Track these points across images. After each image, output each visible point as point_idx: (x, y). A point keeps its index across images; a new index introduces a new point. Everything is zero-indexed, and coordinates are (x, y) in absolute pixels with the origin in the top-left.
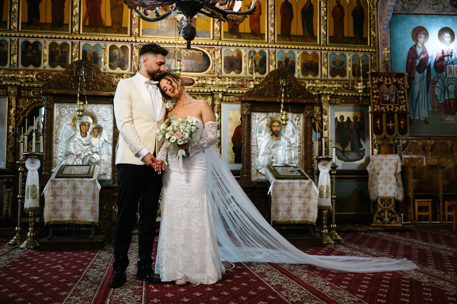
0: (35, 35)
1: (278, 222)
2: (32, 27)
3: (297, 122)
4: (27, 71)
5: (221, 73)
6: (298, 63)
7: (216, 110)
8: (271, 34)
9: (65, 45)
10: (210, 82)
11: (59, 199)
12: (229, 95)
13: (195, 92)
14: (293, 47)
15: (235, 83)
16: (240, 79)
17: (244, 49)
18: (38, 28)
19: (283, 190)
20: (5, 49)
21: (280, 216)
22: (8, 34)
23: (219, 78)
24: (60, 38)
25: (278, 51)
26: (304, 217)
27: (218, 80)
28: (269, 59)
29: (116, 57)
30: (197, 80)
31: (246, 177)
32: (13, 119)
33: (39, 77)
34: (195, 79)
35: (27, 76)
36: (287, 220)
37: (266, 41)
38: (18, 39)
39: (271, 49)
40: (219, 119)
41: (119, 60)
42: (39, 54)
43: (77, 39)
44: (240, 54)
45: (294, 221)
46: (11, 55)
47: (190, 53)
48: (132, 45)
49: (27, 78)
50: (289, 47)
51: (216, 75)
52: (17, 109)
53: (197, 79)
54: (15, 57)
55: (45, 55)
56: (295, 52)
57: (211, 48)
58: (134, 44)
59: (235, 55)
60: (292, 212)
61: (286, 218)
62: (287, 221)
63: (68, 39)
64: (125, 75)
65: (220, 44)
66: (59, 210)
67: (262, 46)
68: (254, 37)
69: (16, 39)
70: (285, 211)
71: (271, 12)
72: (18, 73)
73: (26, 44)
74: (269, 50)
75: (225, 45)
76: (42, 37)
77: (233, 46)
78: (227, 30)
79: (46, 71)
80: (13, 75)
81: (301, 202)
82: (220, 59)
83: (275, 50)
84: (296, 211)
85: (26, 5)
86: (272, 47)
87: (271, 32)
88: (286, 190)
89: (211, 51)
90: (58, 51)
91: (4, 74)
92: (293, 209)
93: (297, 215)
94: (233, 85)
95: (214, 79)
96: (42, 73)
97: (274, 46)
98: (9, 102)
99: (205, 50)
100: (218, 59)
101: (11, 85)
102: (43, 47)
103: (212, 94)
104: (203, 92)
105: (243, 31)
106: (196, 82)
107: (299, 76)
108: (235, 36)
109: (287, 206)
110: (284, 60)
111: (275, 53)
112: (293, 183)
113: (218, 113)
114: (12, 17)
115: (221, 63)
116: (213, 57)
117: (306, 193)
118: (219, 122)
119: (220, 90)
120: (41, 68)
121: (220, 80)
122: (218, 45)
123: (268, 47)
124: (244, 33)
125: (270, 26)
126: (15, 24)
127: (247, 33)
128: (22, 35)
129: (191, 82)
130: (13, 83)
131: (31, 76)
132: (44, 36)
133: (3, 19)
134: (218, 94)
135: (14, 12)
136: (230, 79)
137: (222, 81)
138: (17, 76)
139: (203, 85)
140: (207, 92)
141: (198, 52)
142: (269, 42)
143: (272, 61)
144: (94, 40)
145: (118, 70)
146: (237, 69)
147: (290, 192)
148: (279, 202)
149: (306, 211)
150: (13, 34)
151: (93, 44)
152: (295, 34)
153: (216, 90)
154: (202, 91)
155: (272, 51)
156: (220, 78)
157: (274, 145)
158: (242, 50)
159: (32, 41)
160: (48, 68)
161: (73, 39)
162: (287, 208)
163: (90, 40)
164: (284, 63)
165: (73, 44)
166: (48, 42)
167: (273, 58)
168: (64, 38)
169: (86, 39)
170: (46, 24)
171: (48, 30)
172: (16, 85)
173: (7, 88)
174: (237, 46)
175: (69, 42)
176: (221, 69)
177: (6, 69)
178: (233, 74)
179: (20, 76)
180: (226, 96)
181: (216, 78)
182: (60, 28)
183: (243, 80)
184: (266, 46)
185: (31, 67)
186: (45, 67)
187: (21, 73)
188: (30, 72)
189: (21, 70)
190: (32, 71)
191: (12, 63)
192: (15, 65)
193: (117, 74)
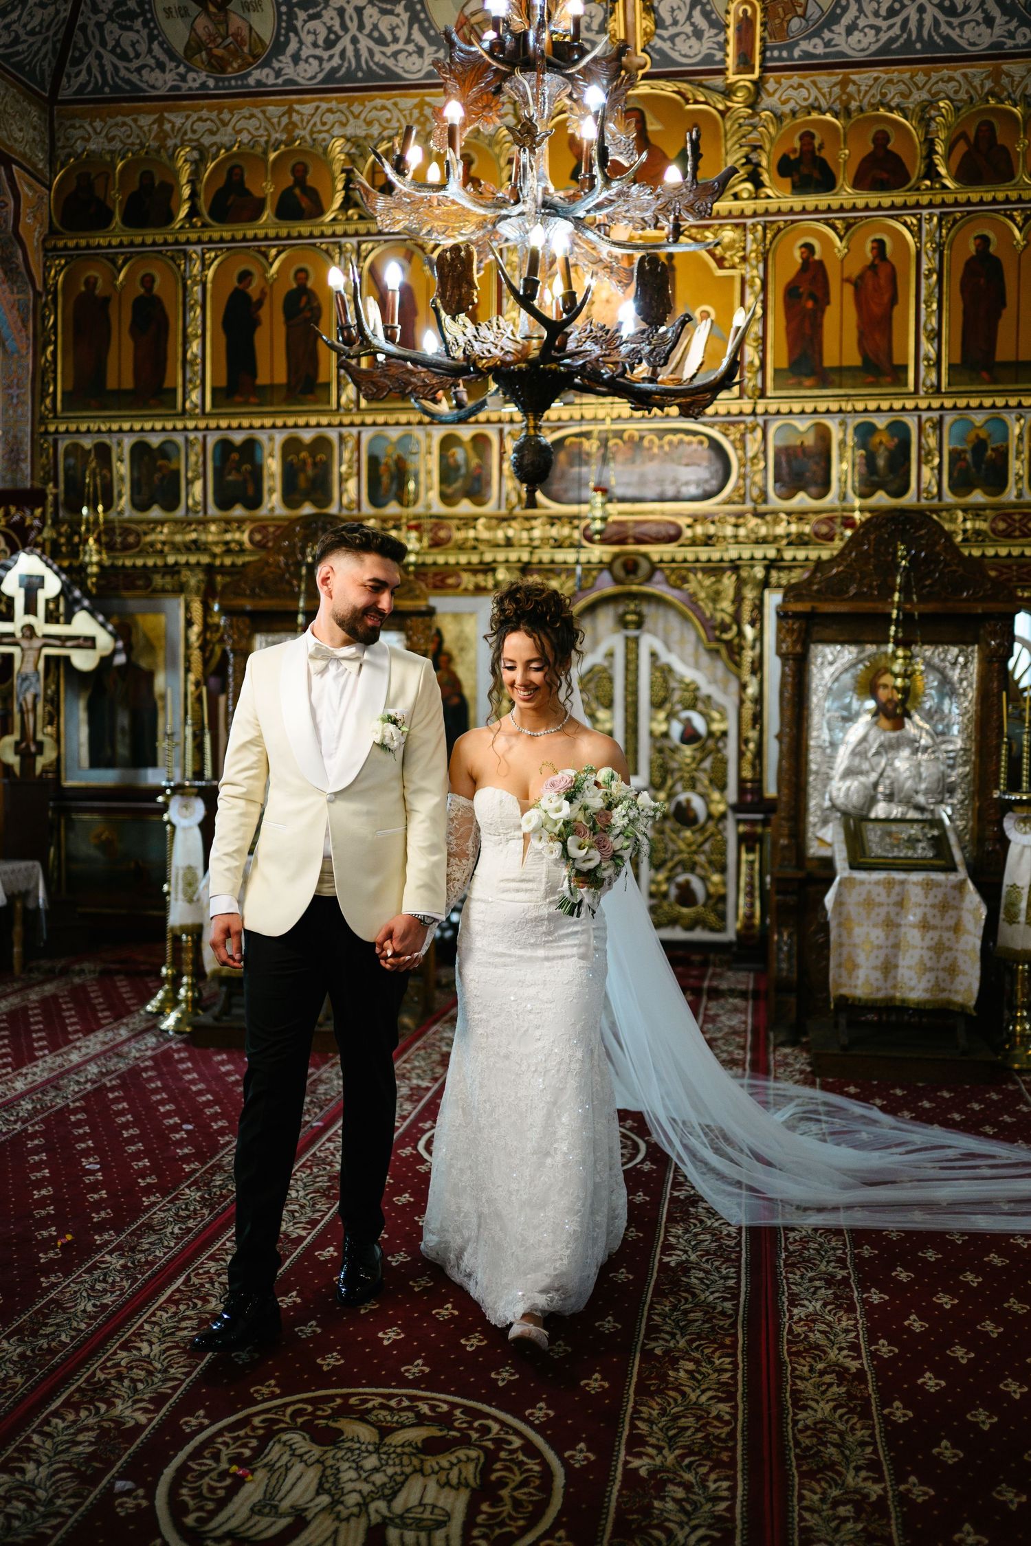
0: (246, 423)
1: (854, 999)
2: (238, 399)
3: (958, 671)
4: (228, 522)
5: (765, 501)
6: (1019, 453)
7: (746, 615)
8: (929, 366)
9: (322, 443)
10: (729, 531)
12: (790, 568)
13: (685, 561)
14: (1000, 402)
15: (807, 529)
16: (824, 515)
17: (837, 421)
18: (252, 400)
19: (869, 903)
20: (173, 466)
21: (860, 982)
22: (180, 425)
23: (757, 514)
24: (307, 426)
25: (949, 419)
26: (937, 987)
27: (753, 522)
28: (920, 447)
29: (457, 468)
30: (689, 526)
31: (785, 847)
32: (196, 655)
33: (258, 537)
34: (683, 522)
35: (228, 537)
36: (880, 995)
37: (911, 388)
38: (205, 437)
39: (925, 415)
40: (755, 640)
41: (466, 477)
42: (257, 474)
43: (352, 425)
44: (823, 435)
45: (903, 1001)
46: (190, 482)
47: (670, 443)
48: (501, 431)
49: (227, 543)
50: (988, 402)
51: (749, 506)
52: (206, 627)
53: (689, 521)
54: (198, 487)
55: (272, 476)
56: (1010, 418)
57: (733, 423)
58: (507, 428)
59: (810, 440)
60: (901, 971)
61: (878, 989)
62: (882, 1000)
63: (329, 425)
64: (482, 521)
65: (760, 409)
67: (897, 405)
68: (871, 379)
69: (200, 435)
70: (875, 968)
71: (930, 295)
72: (207, 531)
73: (225, 446)
74: (920, 417)
75: (778, 413)
76: (262, 427)
77: (803, 412)
78: (784, 364)
79: (274, 519)
80: (194, 536)
81: (928, 943)
82: (761, 456)
83: (941, 417)
84: (909, 968)
85: (223, 340)
86: (929, 408)
87: (928, 359)
88: (880, 905)
89: (735, 433)
90: (304, 462)
91: (172, 533)
92: (901, 963)
93: (913, 983)
94: (800, 535)
95: (741, 521)
96: (265, 527)
97: (936, 404)
98: (188, 609)
99: (715, 433)
100: (755, 457)
101: (187, 564)
102: (266, 452)
103: (735, 566)
104: (709, 561)
105: (836, 363)
106: (688, 533)
107: (1020, 495)
108: (807, 382)
109: (882, 954)
110: (968, 447)
111: (938, 425)
112: (903, 882)
113: (753, 624)
114: (189, 375)
115: (766, 468)
116: (740, 453)
117: (947, 916)
118: (757, 650)
119: (759, 554)
120: (263, 512)
121: (759, 521)
122: (754, 413)
123: (917, 409)
124: (840, 370)
125: (923, 339)
126: (195, 396)
127: (850, 369)
128: (213, 424)
129: (672, 531)
130: (193, 559)
131: (237, 536)
132: (268, 422)
133: (167, 384)
134: (752, 567)
135: (193, 363)
136: (793, 518)
137: (767, 523)
138: (203, 537)
139: (708, 541)
140: (721, 560)
141: (695, 439)
142: (922, 393)
143: (929, 453)
144: (397, 424)
145: (465, 507)
146: (816, 484)
147: (893, 910)
148: (857, 941)
149: (944, 969)
150: (191, 424)
151: (394, 434)
152: (1010, 357)
153: (746, 555)
154: (703, 557)
155: (929, 419)
156: (761, 515)
157: (881, 745)
158: (832, 424)
159: (238, 438)
160: (281, 511)
161: (341, 425)
162: (881, 959)
163: (386, 424)
164: (969, 456)
165: (341, 438)
166: (280, 437)
167: (932, 442)
168: (318, 425)
169: (374, 424)
170: (272, 387)
171: (279, 404)
172: (198, 564)
173: (179, 572)
174: (815, 412)
175: (333, 435)
176: (766, 485)
177: (176, 522)
178: (802, 500)
179: (210, 538)
180: (780, 569)
181: (749, 516)
182: (310, 397)
183: (831, 519)
184: (910, 404)
185: (238, 511)
186: (272, 509)
187: (213, 528)
188: (235, 525)
189: (214, 521)
190: (241, 522)
191: (190, 502)
192: (200, 508)
193: (460, 519)
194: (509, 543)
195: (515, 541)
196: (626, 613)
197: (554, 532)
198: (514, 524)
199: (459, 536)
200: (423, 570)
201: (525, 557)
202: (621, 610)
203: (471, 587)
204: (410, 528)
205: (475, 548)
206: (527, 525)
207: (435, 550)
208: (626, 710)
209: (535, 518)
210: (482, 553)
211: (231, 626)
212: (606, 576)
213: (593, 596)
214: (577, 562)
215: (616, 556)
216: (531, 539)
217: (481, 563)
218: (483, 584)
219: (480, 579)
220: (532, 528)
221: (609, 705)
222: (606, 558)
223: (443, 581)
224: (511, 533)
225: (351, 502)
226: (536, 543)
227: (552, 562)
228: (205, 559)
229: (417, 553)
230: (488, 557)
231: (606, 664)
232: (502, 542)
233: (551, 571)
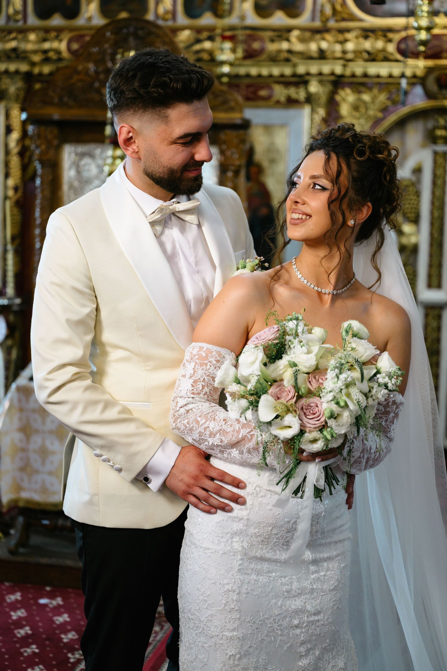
4: (47, 30)
11: (36, 441)
32: (15, 161)
33: (75, 46)
35: (47, 45)
49: (45, 52)
64: (295, 33)
66: (37, 472)
72: (27, 41)
79: (90, 28)
80: (13, 44)
96: (82, 36)
98: (7, 116)
101: (7, 72)
120: (81, 21)
130: (12, 67)
131: (55, 45)
138: (22, 46)
145: (279, 19)
160: (98, 20)
172: (17, 72)
179: (30, 47)
185: (57, 21)
186: (90, 19)
187: (32, 37)
188: (53, 34)
189: (33, 29)
190: (59, 30)
191: (11, 11)
192: (20, 17)
193: (274, 30)
194: (322, 55)
195: (328, 54)
196: (435, 128)
197: (367, 45)
198: (328, 36)
199: (272, 47)
200: (236, 81)
201: (338, 70)
202: (430, 124)
203: (283, 99)
204: (224, 38)
205: (287, 60)
206: (341, 37)
207: (248, 62)
208: (432, 224)
209: (348, 30)
210: (295, 66)
211: (39, 136)
212: (418, 90)
213: (404, 110)
214: (403, 76)
215: (429, 70)
216: (344, 52)
217: (294, 75)
218: (294, 95)
219: (292, 92)
220: (346, 41)
221: (416, 220)
222: (420, 73)
223: (255, 93)
224: (324, 45)
225: (167, 12)
226: (350, 56)
227: (365, 75)
228: (24, 67)
229: (231, 64)
230: (301, 70)
231: (414, 179)
232: (315, 55)
233: (363, 84)
